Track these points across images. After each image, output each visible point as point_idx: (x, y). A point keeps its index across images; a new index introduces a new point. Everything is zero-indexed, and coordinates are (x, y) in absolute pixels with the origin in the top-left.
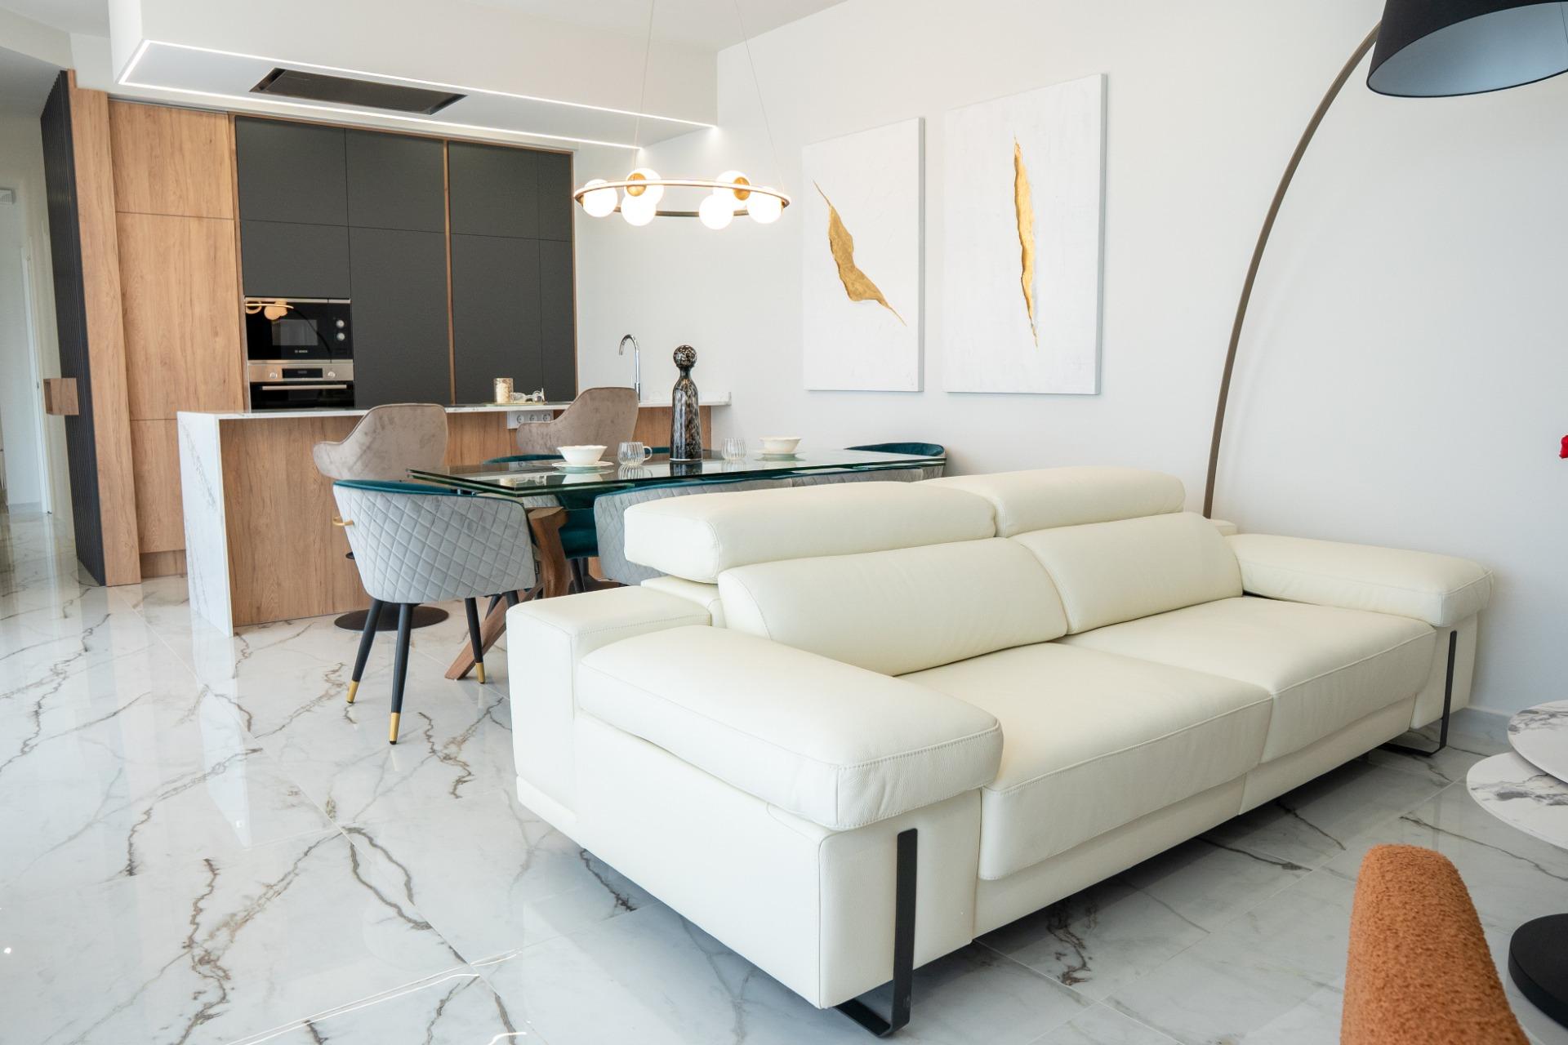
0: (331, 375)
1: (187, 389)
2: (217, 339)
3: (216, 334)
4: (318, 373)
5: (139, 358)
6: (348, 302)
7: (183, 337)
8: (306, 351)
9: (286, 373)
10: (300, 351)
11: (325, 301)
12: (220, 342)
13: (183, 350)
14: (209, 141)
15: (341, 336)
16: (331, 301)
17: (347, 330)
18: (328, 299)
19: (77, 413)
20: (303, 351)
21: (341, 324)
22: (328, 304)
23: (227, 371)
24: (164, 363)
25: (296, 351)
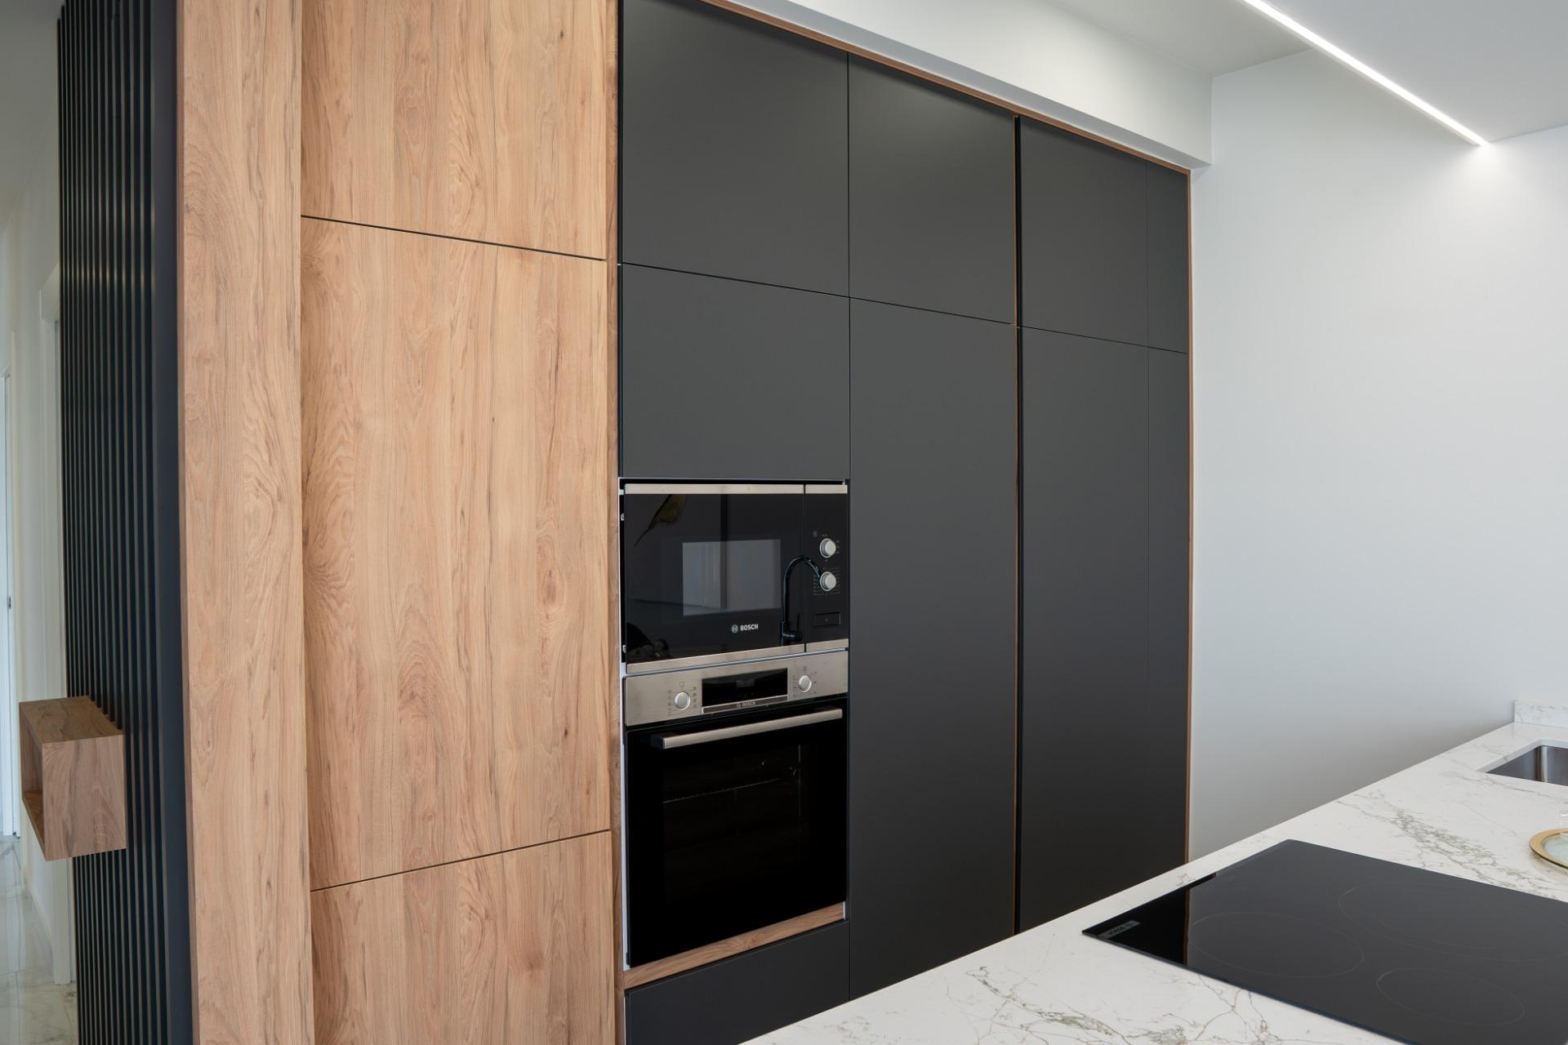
0: (802, 686)
1: (469, 768)
2: (554, 610)
3: (550, 594)
4: (777, 681)
5: (341, 685)
6: (843, 489)
7: (463, 611)
8: (756, 626)
9: (713, 691)
10: (743, 628)
11: (797, 489)
12: (561, 613)
13: (463, 650)
14: (557, 35)
15: (829, 581)
16: (812, 489)
17: (839, 563)
18: (805, 483)
19: (122, 844)
20: (749, 627)
21: (829, 548)
22: (805, 496)
23: (573, 704)
24: (408, 696)
25: (734, 629)
